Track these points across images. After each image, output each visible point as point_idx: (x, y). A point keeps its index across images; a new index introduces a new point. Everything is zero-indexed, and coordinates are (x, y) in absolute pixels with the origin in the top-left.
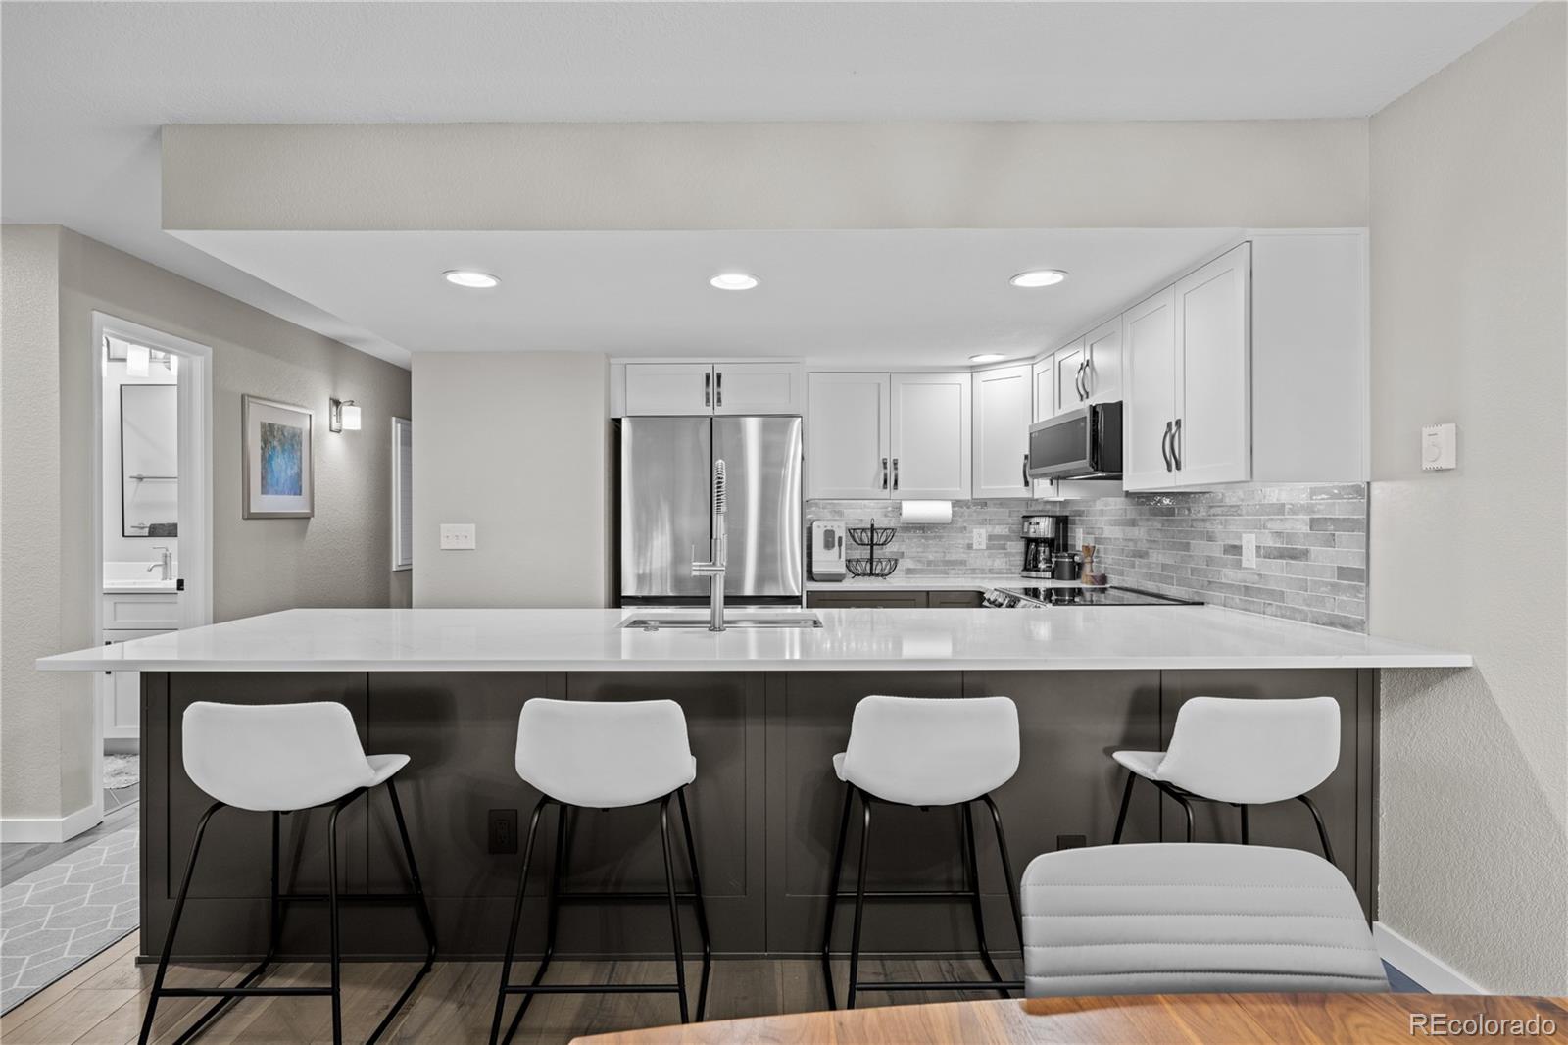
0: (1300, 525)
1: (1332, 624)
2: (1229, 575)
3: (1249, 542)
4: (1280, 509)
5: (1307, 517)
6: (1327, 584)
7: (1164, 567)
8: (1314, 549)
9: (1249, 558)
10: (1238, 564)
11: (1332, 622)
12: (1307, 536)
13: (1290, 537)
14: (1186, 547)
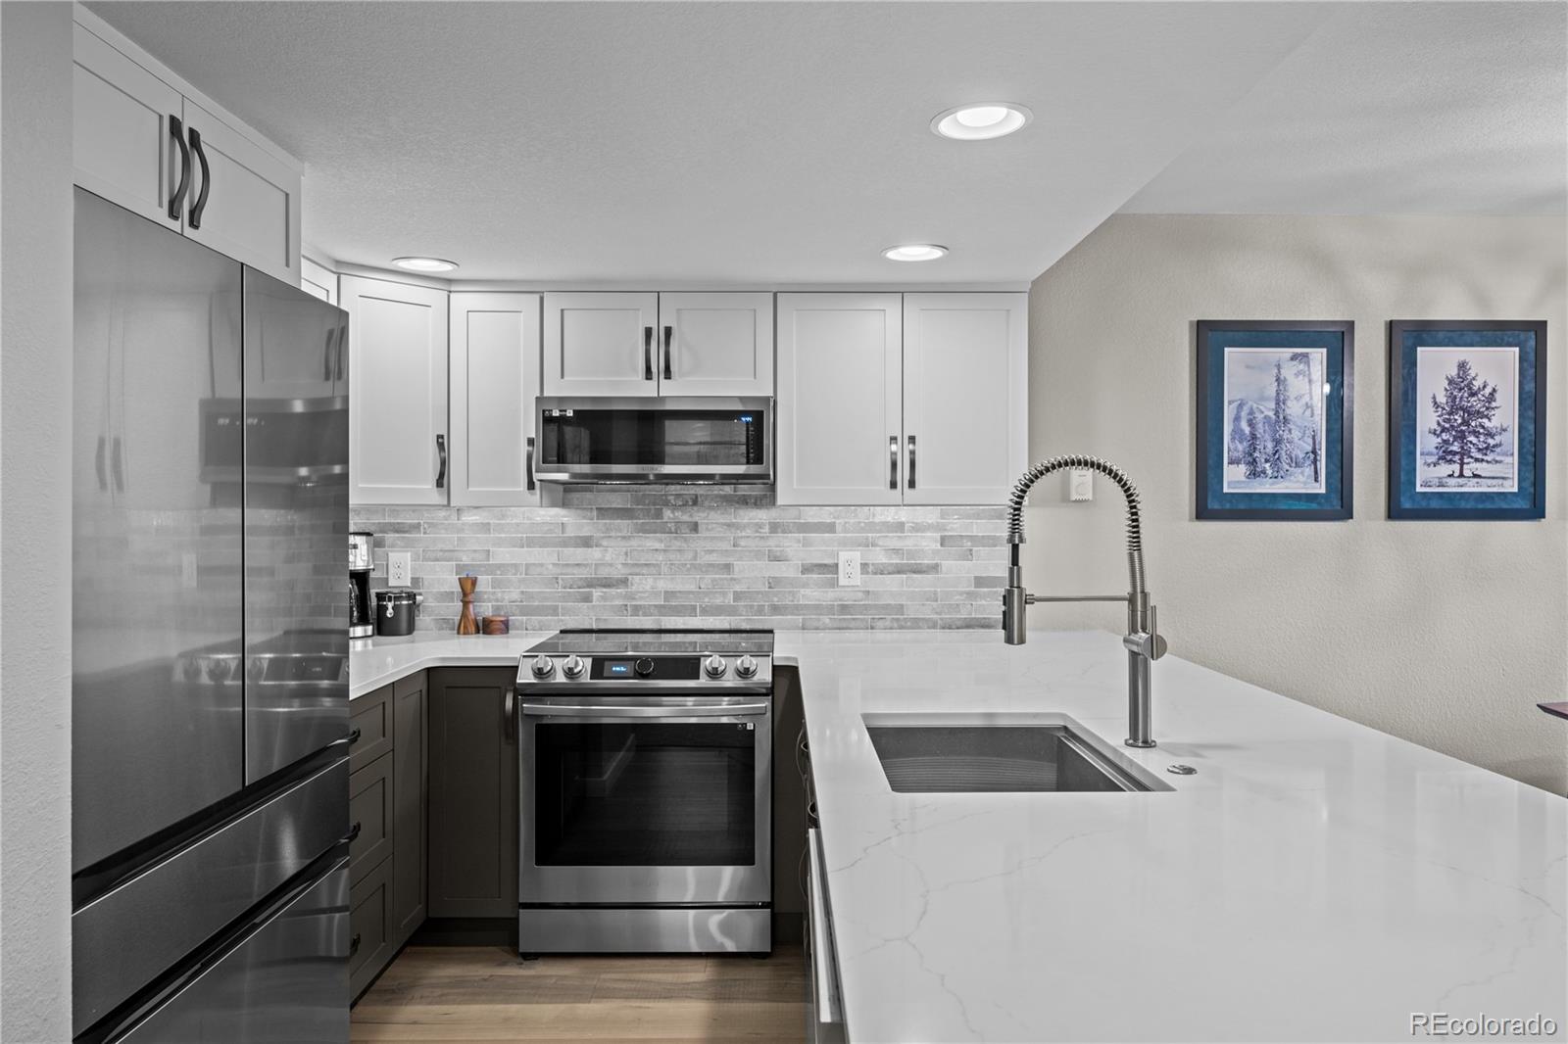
0: (929, 543)
1: (968, 627)
2: (812, 593)
3: (849, 561)
4: (900, 527)
5: (938, 535)
6: (961, 594)
7: (669, 594)
8: (946, 564)
9: (850, 576)
10: (834, 584)
11: (969, 625)
12: (935, 552)
13: (911, 554)
14: (728, 567)
